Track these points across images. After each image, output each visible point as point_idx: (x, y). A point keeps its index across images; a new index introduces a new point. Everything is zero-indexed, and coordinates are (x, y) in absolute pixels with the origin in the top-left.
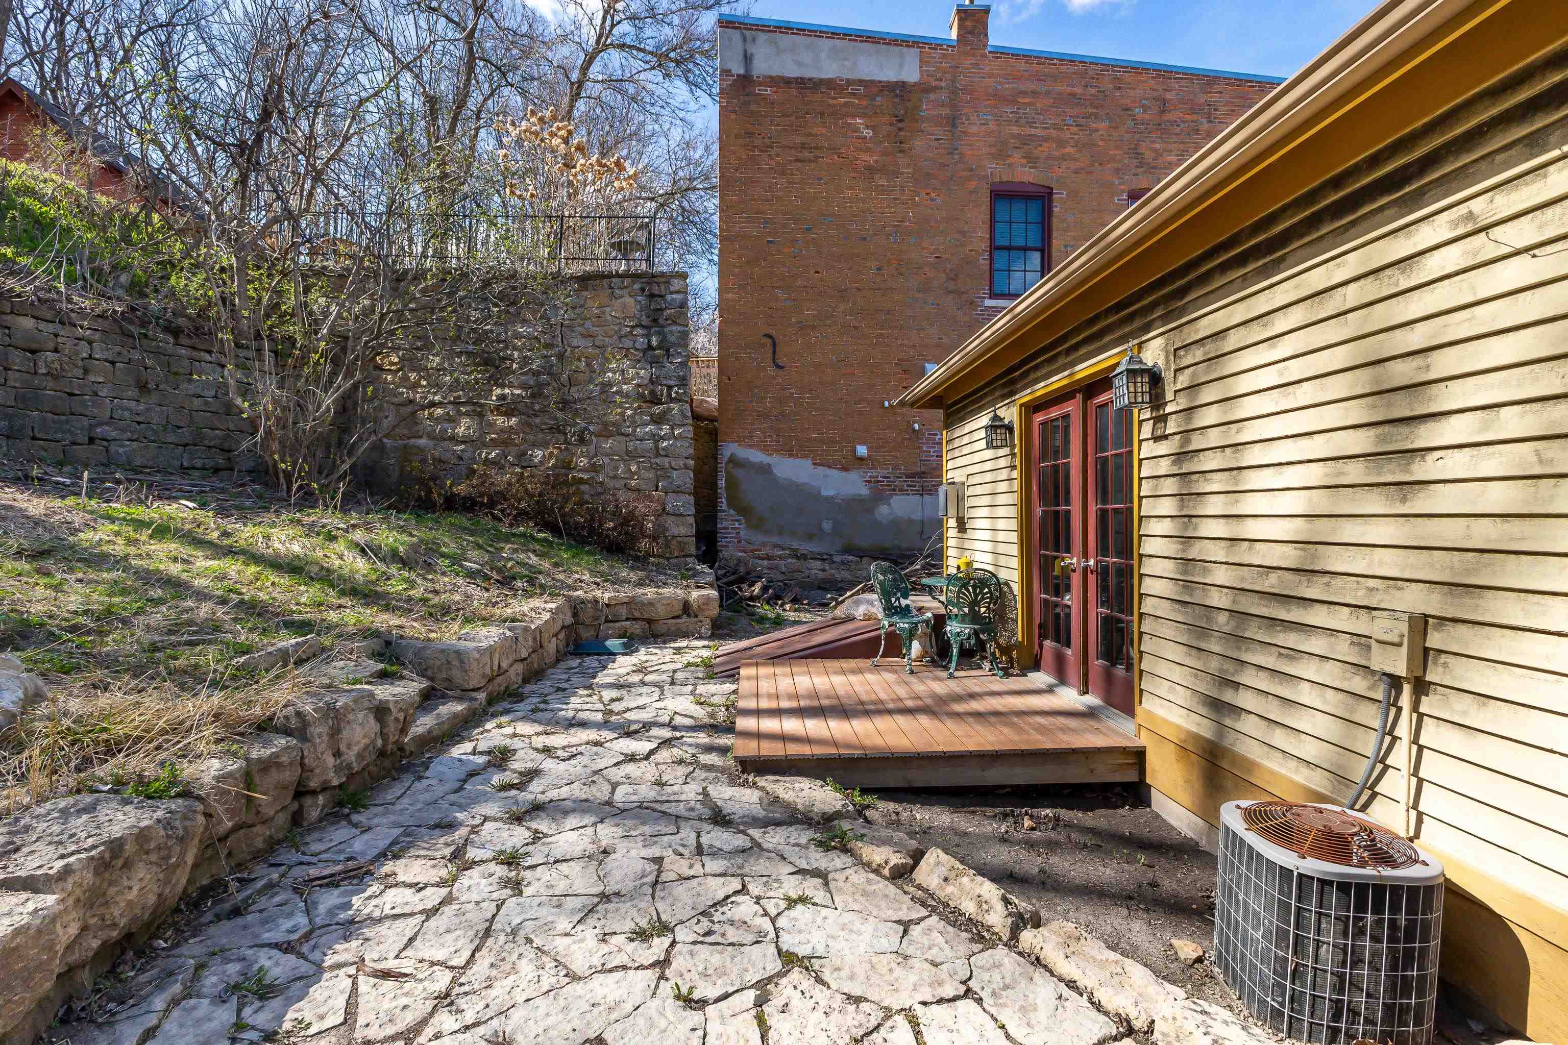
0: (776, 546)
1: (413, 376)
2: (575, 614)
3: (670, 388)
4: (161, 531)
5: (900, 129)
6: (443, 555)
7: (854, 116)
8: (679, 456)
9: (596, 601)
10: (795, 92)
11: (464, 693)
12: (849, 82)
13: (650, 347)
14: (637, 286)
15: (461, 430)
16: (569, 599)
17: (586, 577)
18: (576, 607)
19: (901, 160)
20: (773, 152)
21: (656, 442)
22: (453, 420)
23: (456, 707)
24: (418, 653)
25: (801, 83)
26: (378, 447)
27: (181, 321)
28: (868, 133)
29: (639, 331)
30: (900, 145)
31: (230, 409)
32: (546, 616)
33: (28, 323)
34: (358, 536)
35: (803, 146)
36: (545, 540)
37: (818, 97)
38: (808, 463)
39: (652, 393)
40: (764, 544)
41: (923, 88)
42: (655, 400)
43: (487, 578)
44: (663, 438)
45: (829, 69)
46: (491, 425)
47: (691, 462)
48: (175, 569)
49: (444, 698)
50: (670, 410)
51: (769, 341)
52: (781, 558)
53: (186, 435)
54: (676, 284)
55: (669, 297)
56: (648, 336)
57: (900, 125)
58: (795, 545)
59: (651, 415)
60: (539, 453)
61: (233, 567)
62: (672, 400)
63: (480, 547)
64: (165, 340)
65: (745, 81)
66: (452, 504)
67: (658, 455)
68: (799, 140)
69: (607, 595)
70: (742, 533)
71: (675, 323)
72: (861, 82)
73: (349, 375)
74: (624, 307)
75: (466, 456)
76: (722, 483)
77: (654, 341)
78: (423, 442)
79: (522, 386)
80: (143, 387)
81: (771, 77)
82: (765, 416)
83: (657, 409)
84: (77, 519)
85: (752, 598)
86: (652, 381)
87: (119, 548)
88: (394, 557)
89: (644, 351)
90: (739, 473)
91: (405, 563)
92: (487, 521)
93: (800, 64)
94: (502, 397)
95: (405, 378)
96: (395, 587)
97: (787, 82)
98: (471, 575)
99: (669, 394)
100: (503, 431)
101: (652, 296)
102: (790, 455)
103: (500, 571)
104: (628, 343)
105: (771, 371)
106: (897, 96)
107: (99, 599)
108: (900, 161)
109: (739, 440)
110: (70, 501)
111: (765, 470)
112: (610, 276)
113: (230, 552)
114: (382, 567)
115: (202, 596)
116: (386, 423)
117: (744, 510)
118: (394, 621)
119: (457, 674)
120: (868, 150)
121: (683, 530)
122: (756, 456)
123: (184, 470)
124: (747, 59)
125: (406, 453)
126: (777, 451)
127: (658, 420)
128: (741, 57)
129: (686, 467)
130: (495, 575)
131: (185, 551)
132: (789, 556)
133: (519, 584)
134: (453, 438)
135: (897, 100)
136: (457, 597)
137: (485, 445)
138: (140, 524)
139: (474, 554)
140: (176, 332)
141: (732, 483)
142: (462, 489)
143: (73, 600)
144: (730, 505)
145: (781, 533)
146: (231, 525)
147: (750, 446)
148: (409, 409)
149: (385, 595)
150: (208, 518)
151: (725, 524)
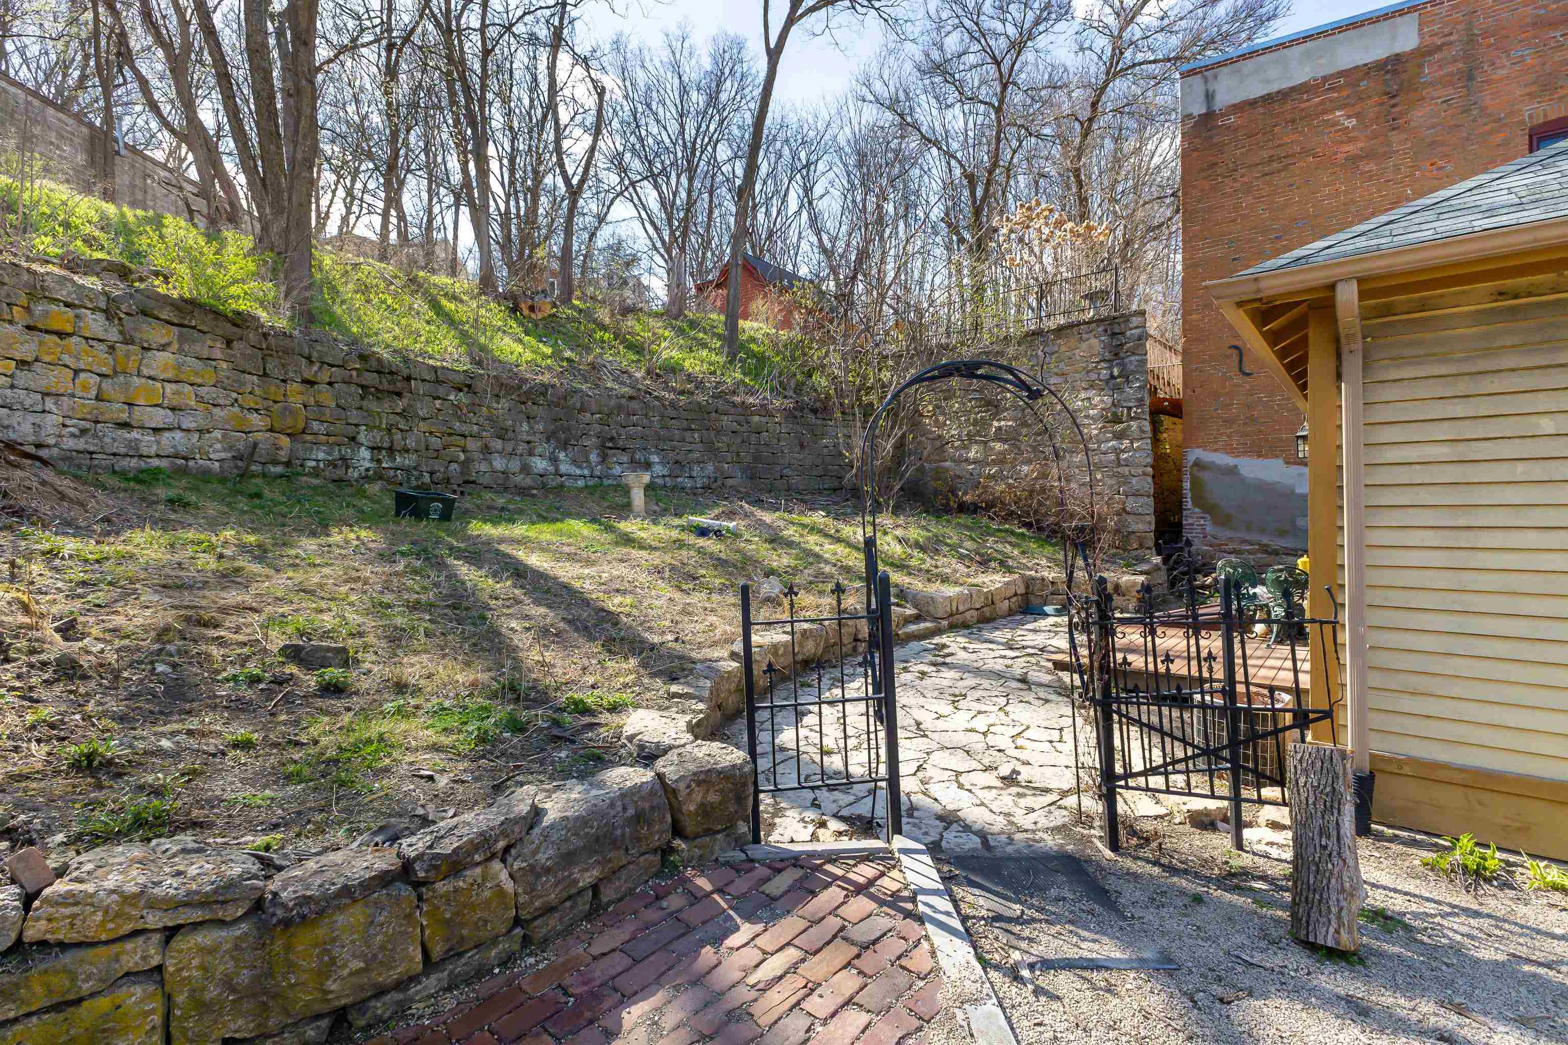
0: (1244, 541)
1: (941, 418)
2: (1027, 587)
3: (1130, 409)
4: (813, 529)
5: (1393, 106)
6: (947, 545)
7: (1332, 111)
8: (1138, 465)
9: (1043, 579)
10: (1261, 110)
11: (935, 619)
12: (1325, 79)
13: (1112, 377)
14: (1101, 329)
15: (971, 454)
16: (1022, 576)
17: (1044, 562)
18: (1029, 583)
19: (1394, 136)
20: (1237, 175)
21: (1118, 455)
22: (967, 448)
23: (928, 625)
24: (915, 596)
25: (1268, 99)
26: (921, 470)
27: (818, 404)
28: (1351, 123)
29: (1103, 365)
30: (1394, 122)
31: (841, 454)
32: (998, 585)
33: (756, 418)
34: (899, 532)
35: (1271, 159)
36: (1023, 534)
37: (1288, 106)
38: (1280, 462)
39: (1115, 414)
40: (1231, 539)
41: (1423, 53)
42: (1117, 420)
43: (971, 559)
44: (1123, 451)
45: (1301, 74)
46: (992, 449)
47: (1150, 470)
48: (817, 549)
49: (925, 620)
50: (1130, 427)
51: (1235, 352)
52: (1250, 552)
53: (820, 471)
54: (1135, 321)
55: (1128, 333)
56: (1110, 368)
57: (1393, 102)
58: (1265, 541)
59: (1113, 433)
60: (1025, 468)
61: (840, 549)
62: (1132, 419)
63: (973, 539)
64: (811, 418)
65: (1208, 117)
66: (963, 508)
67: (1119, 465)
68: (1265, 154)
69: (1053, 574)
70: (1208, 529)
71: (1134, 354)
72: (1341, 74)
73: (900, 428)
74: (1090, 347)
75: (976, 472)
76: (1187, 485)
77: (1116, 372)
78: (948, 464)
79: (1015, 420)
80: (802, 446)
81: (1234, 105)
82: (1229, 422)
83: (1118, 427)
84: (781, 524)
85: (1203, 587)
86: (1113, 404)
87: (797, 539)
88: (917, 545)
89: (1107, 382)
90: (1205, 476)
91: (922, 548)
92: (985, 520)
93: (1268, 82)
94: (999, 429)
95: (937, 421)
96: (914, 562)
97: (1252, 103)
98: (962, 558)
99: (1129, 414)
100: (1000, 453)
101: (1114, 334)
102: (1259, 456)
103: (981, 555)
104: (1093, 376)
105: (1238, 379)
106: (1388, 72)
107: (793, 563)
108: (1394, 139)
109: (1204, 447)
110: (777, 514)
111: (1232, 471)
112: (1079, 324)
113: (839, 540)
114: (909, 551)
115: (827, 562)
116: (925, 454)
117: (1209, 508)
118: (907, 580)
119: (931, 608)
120: (1351, 140)
121: (1141, 527)
122: (1222, 459)
123: (820, 492)
124: (1209, 97)
125: (938, 474)
126: (1245, 453)
127: (1119, 436)
128: (1202, 98)
129: (1145, 474)
130: (977, 558)
131: (822, 540)
132: (1258, 551)
133: (993, 564)
134: (967, 460)
135: (1388, 77)
136: (948, 571)
137: (988, 464)
138: (804, 526)
139: (969, 544)
140: (814, 411)
141: (1196, 484)
142: (968, 498)
143: (785, 561)
144: (1196, 503)
145: (1249, 529)
146: (841, 526)
147: (1216, 450)
148: (938, 443)
149: (908, 567)
150: (830, 521)
151: (1190, 521)
